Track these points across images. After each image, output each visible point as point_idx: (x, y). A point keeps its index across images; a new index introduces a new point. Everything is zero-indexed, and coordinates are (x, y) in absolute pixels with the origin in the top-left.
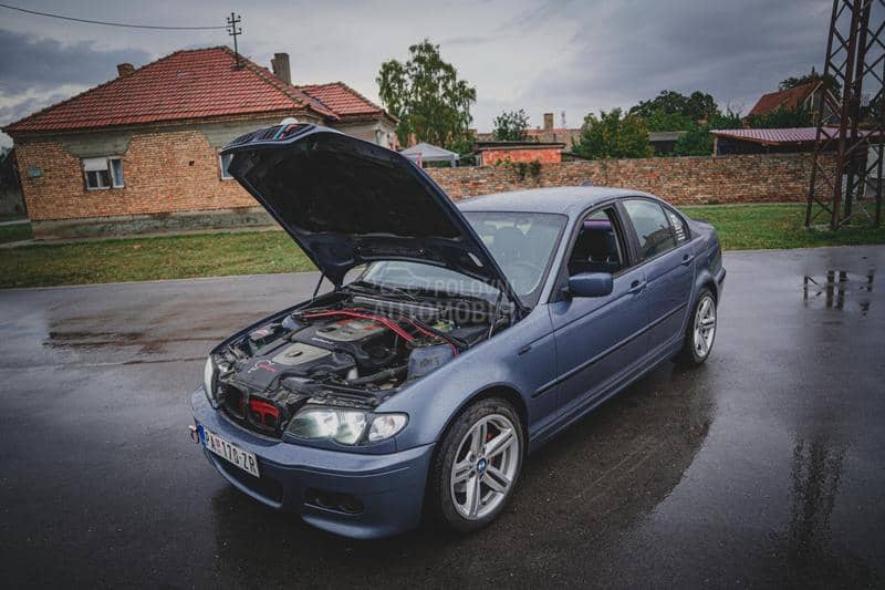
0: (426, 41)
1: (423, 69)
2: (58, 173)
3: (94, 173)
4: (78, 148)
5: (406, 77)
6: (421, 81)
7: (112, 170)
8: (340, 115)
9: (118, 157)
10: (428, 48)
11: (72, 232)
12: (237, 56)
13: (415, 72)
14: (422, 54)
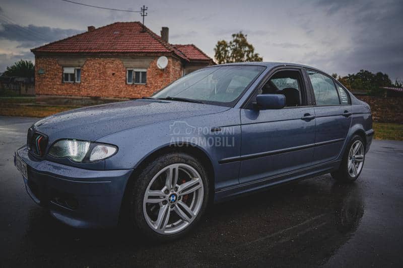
0: (241, 32)
1: (238, 46)
2: (51, 72)
3: (68, 74)
4: (62, 62)
5: (229, 49)
6: (236, 52)
7: (76, 74)
8: (190, 59)
9: (79, 68)
10: (241, 36)
11: (52, 101)
12: (143, 27)
13: (233, 47)
14: (238, 39)
